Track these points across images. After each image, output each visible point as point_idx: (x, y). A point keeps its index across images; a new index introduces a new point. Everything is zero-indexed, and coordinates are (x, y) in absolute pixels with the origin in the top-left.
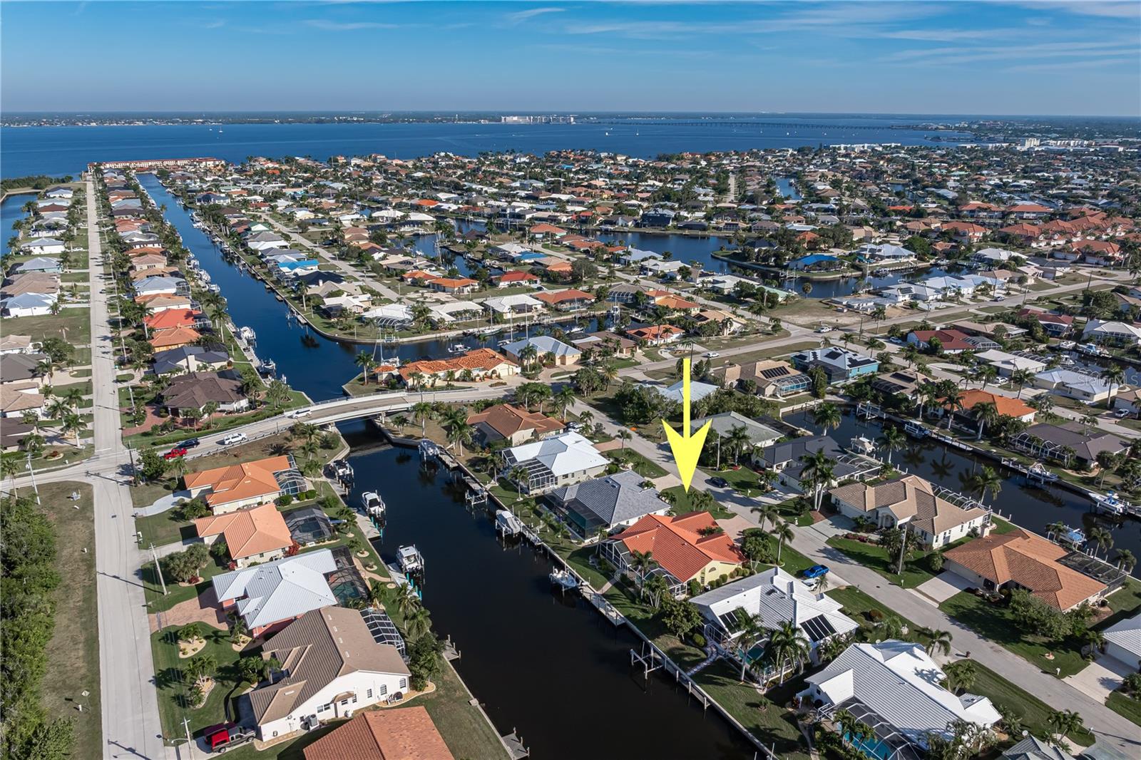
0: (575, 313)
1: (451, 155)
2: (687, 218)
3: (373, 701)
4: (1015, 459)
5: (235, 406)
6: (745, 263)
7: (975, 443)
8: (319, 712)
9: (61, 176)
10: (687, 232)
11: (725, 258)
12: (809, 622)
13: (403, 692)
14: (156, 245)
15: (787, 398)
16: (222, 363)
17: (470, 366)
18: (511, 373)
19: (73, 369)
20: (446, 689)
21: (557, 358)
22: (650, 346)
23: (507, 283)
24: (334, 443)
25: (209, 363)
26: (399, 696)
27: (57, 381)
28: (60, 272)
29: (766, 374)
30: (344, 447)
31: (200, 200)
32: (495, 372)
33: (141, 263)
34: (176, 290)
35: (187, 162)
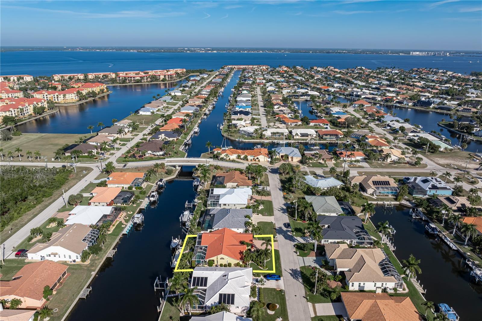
0: (328, 140)
1: (364, 68)
2: (446, 104)
3: (64, 259)
4: (477, 262)
5: (158, 154)
6: (451, 129)
7: (461, 247)
8: (47, 256)
9: (210, 70)
10: (438, 111)
11: (443, 126)
12: (225, 295)
13: (77, 260)
14: (206, 95)
15: (379, 197)
16: (174, 139)
17: (249, 154)
18: (265, 160)
19: (134, 133)
20: (92, 265)
21: (290, 157)
22: (342, 160)
23: (314, 124)
24: (169, 173)
25: (169, 138)
26: (74, 261)
27: (126, 137)
28: (171, 101)
29: (375, 183)
30: (173, 175)
31: (243, 81)
32: (258, 158)
33: (191, 101)
34: (193, 111)
35: (257, 66)
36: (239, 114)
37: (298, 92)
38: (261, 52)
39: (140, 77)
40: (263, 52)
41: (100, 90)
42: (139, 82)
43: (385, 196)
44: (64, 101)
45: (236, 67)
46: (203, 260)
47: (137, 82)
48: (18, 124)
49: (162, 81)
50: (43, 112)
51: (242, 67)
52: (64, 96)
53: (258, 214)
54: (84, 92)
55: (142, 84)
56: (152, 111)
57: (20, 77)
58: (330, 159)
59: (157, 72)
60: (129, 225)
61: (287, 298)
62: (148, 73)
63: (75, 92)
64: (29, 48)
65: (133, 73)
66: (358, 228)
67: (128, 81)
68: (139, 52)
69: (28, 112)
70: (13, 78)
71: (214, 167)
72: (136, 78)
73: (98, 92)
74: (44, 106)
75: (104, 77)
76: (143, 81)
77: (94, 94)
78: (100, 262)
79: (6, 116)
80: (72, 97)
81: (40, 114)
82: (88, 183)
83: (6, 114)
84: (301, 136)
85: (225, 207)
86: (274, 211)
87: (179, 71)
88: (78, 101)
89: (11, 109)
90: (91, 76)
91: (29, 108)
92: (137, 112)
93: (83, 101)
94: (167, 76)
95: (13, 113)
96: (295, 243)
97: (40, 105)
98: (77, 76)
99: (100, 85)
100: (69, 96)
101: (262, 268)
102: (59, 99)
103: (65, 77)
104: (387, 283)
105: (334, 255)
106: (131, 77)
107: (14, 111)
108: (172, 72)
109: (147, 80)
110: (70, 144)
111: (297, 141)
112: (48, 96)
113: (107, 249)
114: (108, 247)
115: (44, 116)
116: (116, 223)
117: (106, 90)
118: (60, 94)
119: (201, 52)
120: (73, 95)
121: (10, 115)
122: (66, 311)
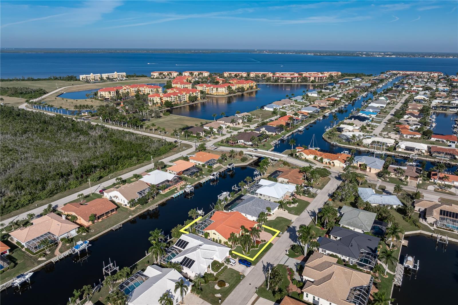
3: (122, 203)
8: (113, 197)
12: (188, 259)
13: (127, 205)
14: (338, 98)
15: (439, 229)
16: (273, 133)
17: (326, 157)
18: (341, 166)
19: (246, 124)
20: (134, 211)
21: (368, 168)
22: (432, 182)
23: (436, 139)
24: (244, 160)
25: (269, 132)
26: (126, 205)
27: (238, 126)
28: (302, 101)
29: (442, 212)
30: (246, 163)
31: (395, 87)
32: (333, 162)
33: (317, 102)
34: (312, 112)
35: (427, 73)
36: (353, 119)
37: (453, 103)
38: (451, 57)
39: (291, 78)
40: (454, 57)
41: (250, 86)
42: (289, 82)
43: (448, 230)
44: (216, 93)
45: (402, 72)
46: (201, 231)
47: (288, 82)
48: (174, 107)
49: (312, 82)
50: (195, 101)
51: (408, 73)
52: (217, 89)
53: (285, 210)
54: (234, 88)
55: (292, 84)
56: (275, 107)
57: (201, 73)
58: (415, 178)
59: (311, 74)
60: (181, 192)
61: (241, 283)
62: (302, 74)
63: (226, 87)
64: (228, 50)
65: (289, 74)
66: (369, 249)
67: (280, 81)
68: (316, 55)
69: (184, 99)
70: (196, 73)
71: (283, 162)
72: (287, 79)
73: (248, 88)
74: (198, 96)
75: (263, 76)
76: (293, 81)
77: (242, 90)
78: (141, 211)
79: (168, 101)
80: (223, 91)
81: (193, 102)
82: (181, 156)
83: (167, 99)
84: (405, 150)
85: (260, 196)
86: (303, 212)
87: (334, 74)
88: (227, 94)
89: (172, 96)
90: (252, 75)
91: (185, 96)
92: (262, 107)
93: (232, 95)
94: (317, 78)
95: (173, 99)
96: (295, 244)
97: (195, 94)
98: (241, 74)
99: (250, 83)
100: (221, 89)
101: (244, 253)
102: (213, 91)
103: (232, 74)
104: (332, 303)
105: (312, 263)
106: (283, 78)
107: (174, 97)
108: (327, 74)
109: (297, 80)
110: (190, 126)
111: (398, 154)
112: (206, 88)
113: (151, 204)
114: (153, 203)
115: (197, 103)
116: (172, 188)
117: (255, 87)
118: (214, 88)
119: (378, 56)
120: (224, 89)
121: (170, 100)
122: (98, 234)
